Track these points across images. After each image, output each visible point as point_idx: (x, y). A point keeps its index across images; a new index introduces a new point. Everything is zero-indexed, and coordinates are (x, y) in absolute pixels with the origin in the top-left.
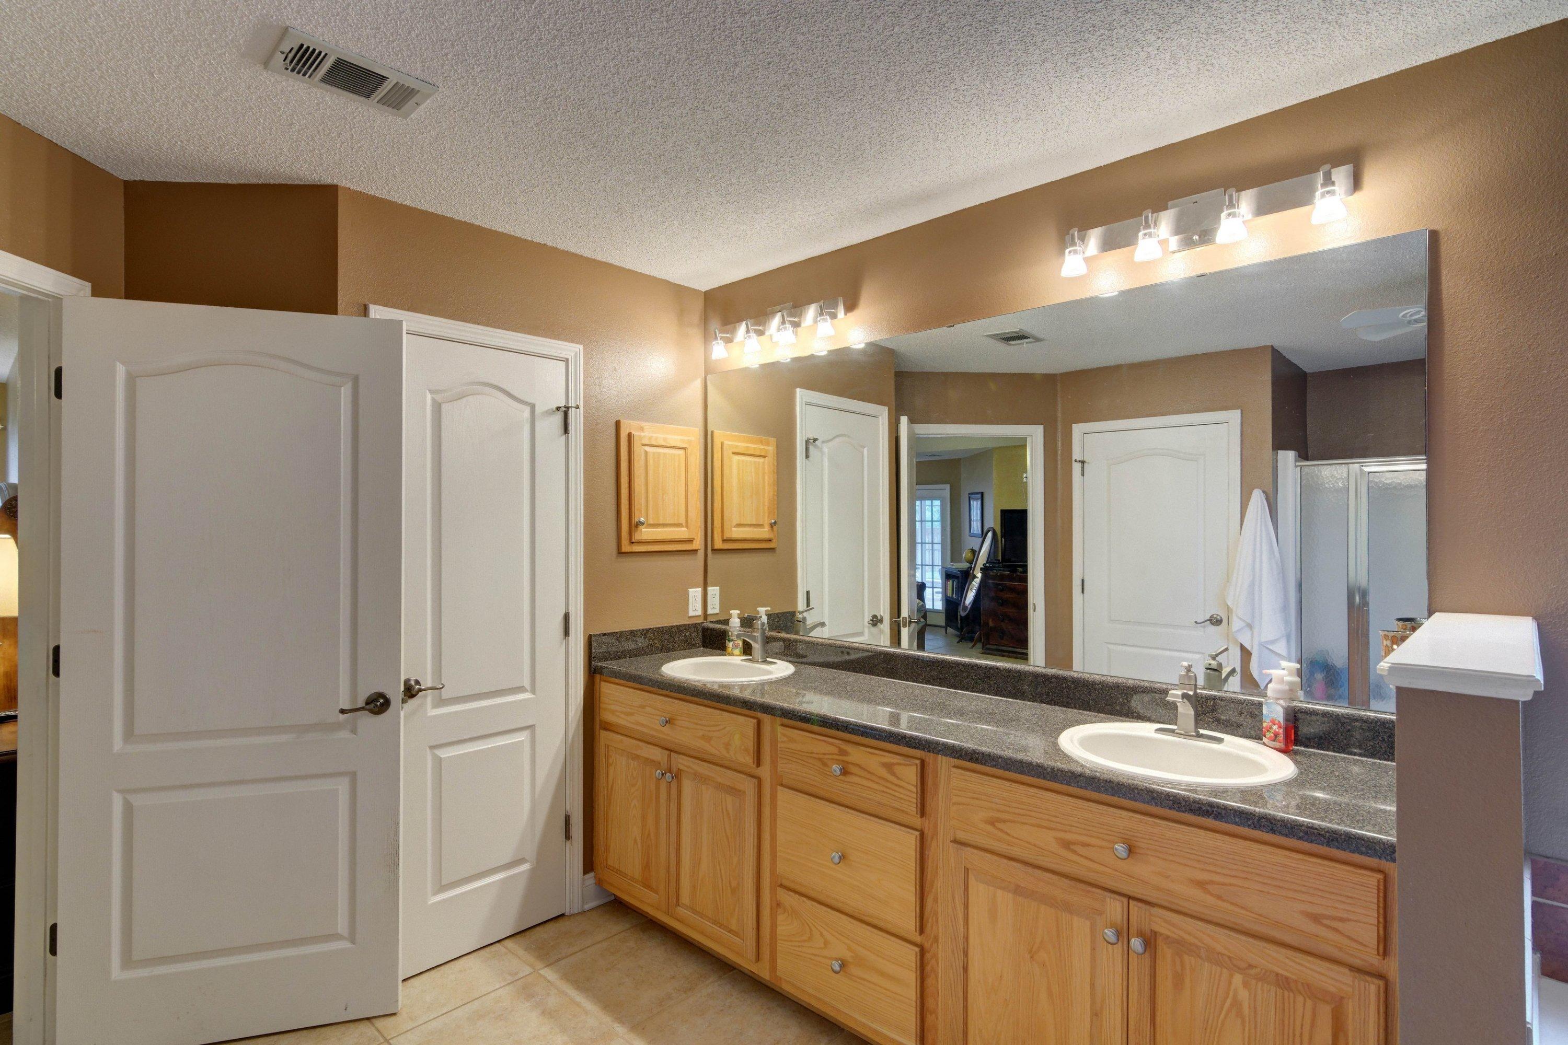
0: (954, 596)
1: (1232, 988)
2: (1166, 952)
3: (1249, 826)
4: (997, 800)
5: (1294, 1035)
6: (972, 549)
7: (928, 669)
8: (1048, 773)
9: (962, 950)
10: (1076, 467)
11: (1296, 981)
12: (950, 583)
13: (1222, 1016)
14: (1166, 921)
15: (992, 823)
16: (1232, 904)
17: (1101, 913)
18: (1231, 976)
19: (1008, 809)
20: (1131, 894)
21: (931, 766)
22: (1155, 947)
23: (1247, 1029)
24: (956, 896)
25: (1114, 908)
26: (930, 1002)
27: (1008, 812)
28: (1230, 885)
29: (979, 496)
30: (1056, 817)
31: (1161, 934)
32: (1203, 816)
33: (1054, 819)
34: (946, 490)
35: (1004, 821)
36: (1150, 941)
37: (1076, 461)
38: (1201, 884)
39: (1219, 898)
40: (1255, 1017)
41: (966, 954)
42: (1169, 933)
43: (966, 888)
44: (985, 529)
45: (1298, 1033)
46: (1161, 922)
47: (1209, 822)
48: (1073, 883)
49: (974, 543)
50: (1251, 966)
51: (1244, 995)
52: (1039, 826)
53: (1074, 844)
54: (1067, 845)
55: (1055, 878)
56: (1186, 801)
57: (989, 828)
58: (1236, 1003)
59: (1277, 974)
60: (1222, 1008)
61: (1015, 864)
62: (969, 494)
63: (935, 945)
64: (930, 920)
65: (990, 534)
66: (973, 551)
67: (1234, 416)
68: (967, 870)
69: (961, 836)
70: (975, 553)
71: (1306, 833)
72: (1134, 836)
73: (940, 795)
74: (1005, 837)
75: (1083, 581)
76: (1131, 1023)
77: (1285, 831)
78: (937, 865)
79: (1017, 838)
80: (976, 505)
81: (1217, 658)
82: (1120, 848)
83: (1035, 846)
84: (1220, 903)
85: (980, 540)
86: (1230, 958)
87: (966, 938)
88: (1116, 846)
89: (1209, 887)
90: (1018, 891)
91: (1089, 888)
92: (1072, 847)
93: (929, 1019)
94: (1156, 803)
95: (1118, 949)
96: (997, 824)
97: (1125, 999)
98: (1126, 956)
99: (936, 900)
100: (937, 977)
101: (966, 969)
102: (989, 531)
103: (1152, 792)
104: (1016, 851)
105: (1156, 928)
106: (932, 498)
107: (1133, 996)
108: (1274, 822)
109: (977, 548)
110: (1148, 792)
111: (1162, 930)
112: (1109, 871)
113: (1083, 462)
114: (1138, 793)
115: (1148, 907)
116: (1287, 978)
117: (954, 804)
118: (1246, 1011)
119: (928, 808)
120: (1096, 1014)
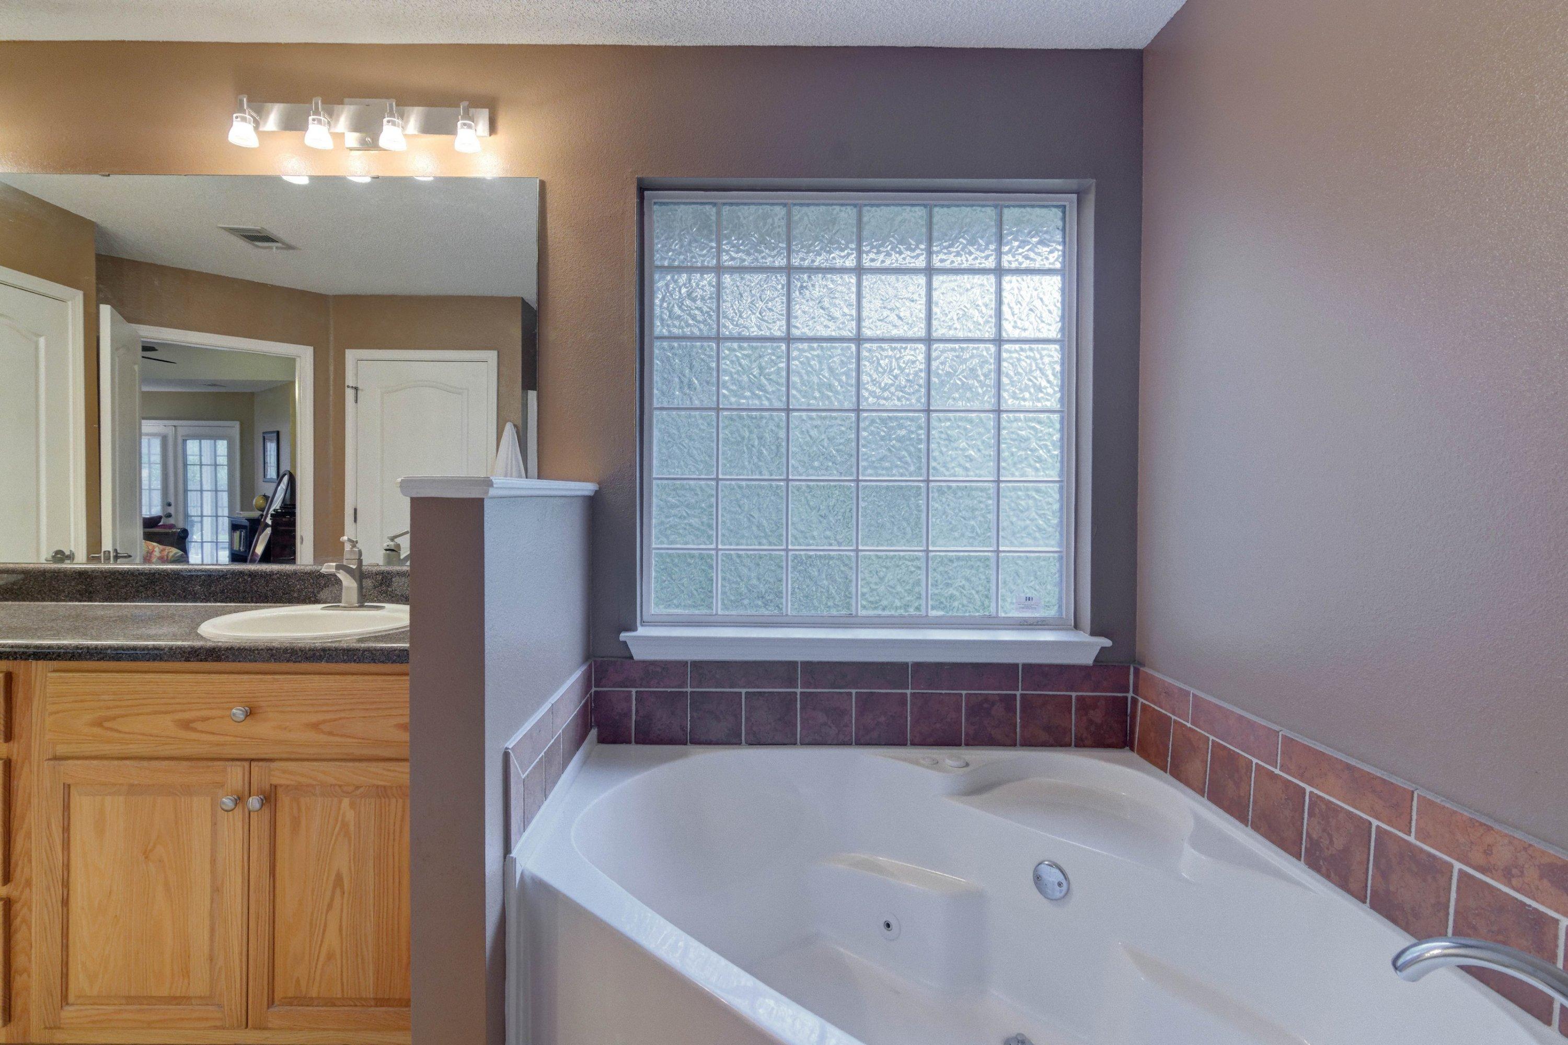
0: (241, 548)
1: (341, 812)
2: (285, 801)
3: (355, 661)
4: (106, 697)
5: (389, 833)
6: (264, 496)
7: (73, 584)
8: (165, 654)
9: (60, 879)
10: (350, 394)
11: (391, 787)
12: (237, 534)
13: (333, 842)
14: (284, 772)
15: (99, 723)
16: (342, 736)
17: (222, 785)
18: (340, 802)
19: (118, 703)
20: (253, 757)
21: (22, 677)
22: (276, 800)
23: (352, 844)
24: (53, 820)
25: (235, 776)
26: (19, 961)
27: (121, 707)
28: (340, 719)
29: (275, 435)
30: (174, 698)
31: (281, 786)
32: (317, 662)
33: (173, 701)
34: (235, 428)
35: (114, 718)
36: (270, 798)
37: (348, 387)
38: (315, 726)
39: (330, 734)
40: (359, 831)
41: (66, 884)
42: (288, 782)
43: (67, 808)
44: (281, 472)
45: (392, 831)
46: (280, 774)
47: (323, 666)
48: (193, 763)
49: (268, 489)
50: (357, 788)
51: (350, 815)
52: (155, 713)
53: (194, 721)
54: (186, 725)
55: (172, 763)
56: (302, 651)
57: (97, 730)
58: (345, 825)
59: (378, 787)
60: (333, 834)
61: (128, 762)
62: (264, 433)
63: (27, 891)
64: (20, 863)
65: (286, 479)
66: (266, 497)
67: (491, 356)
68: (67, 787)
69: (61, 750)
70: (268, 499)
71: (399, 656)
72: (254, 697)
73: (34, 711)
74: (116, 735)
75: (355, 510)
76: (252, 883)
77: (383, 658)
78: (30, 794)
79: (129, 733)
80: (271, 447)
81: (396, 540)
82: (238, 712)
83: (151, 736)
84: (331, 739)
85: (274, 485)
86: (340, 786)
87: (67, 866)
88: (234, 711)
89: (322, 727)
90: (133, 790)
91: (210, 763)
92: (191, 725)
93: (19, 982)
94: (275, 659)
95: (238, 812)
96: (107, 724)
97: (246, 864)
98: (247, 820)
99: (28, 835)
100: (29, 928)
101: (65, 902)
102: (285, 474)
103: (272, 650)
104: (134, 749)
105: (275, 781)
106: (215, 437)
107: (254, 857)
108: (374, 652)
109: (270, 494)
110: (268, 650)
111: (283, 782)
112: (230, 739)
113: (356, 389)
114: (259, 653)
115: (268, 764)
116: (385, 787)
117: (51, 714)
118: (352, 828)
119: (16, 730)
120: (216, 890)
